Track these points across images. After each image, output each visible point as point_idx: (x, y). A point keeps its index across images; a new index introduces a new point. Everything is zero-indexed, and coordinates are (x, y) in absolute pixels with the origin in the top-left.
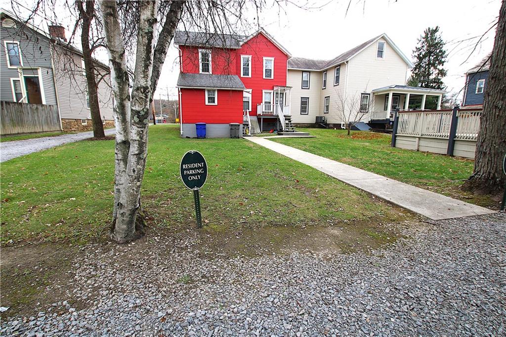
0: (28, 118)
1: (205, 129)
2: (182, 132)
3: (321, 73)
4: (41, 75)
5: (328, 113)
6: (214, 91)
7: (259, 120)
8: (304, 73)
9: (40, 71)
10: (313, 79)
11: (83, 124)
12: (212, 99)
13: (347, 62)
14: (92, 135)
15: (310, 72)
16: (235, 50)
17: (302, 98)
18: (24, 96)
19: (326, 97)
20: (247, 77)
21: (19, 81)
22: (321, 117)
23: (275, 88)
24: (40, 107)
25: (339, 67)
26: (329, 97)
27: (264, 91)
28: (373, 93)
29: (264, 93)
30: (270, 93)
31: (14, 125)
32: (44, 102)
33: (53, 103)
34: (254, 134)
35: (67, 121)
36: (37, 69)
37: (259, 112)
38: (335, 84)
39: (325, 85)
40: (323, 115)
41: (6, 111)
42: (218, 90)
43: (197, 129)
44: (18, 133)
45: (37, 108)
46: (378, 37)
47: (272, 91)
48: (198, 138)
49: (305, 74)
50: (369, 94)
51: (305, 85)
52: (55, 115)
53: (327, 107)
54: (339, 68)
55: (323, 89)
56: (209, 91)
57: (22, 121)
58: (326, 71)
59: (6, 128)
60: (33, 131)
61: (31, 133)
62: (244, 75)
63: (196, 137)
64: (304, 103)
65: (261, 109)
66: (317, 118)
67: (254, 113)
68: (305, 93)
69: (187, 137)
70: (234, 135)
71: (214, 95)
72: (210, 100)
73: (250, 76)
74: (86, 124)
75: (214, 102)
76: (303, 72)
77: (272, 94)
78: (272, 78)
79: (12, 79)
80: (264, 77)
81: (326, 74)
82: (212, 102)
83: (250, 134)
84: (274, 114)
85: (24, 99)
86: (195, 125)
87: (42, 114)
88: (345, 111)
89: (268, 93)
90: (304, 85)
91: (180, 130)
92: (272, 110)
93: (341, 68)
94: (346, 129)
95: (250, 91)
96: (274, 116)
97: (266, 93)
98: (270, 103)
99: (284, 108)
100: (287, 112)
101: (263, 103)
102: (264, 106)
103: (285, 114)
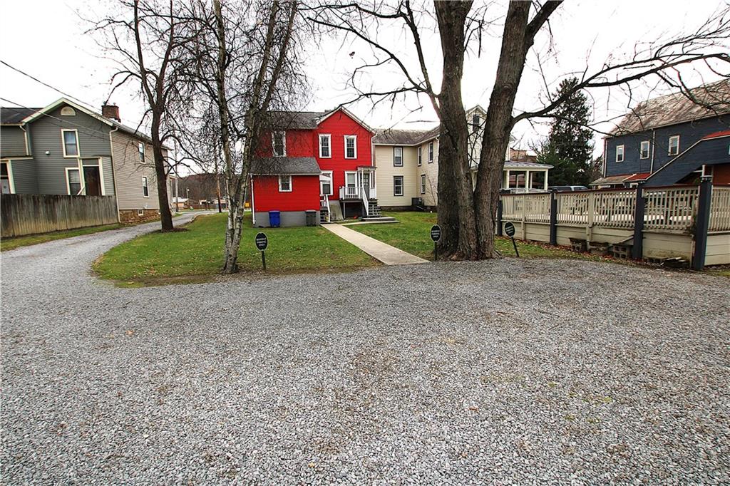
0: (90, 211)
1: (279, 217)
2: (254, 221)
3: (416, 147)
4: (101, 164)
5: (425, 194)
6: (288, 177)
7: (342, 204)
9: (100, 161)
10: (407, 155)
11: (140, 215)
14: (160, 227)
15: (402, 147)
16: (311, 130)
17: (394, 176)
18: (82, 188)
19: (421, 176)
20: (328, 157)
21: (78, 170)
22: (418, 199)
23: (359, 169)
24: (100, 199)
26: (425, 175)
27: (346, 173)
29: (346, 175)
30: (354, 174)
31: (78, 219)
32: (103, 194)
33: (111, 193)
34: (335, 221)
35: (124, 212)
36: (97, 159)
37: (342, 196)
38: (429, 162)
39: (420, 162)
40: (420, 196)
41: (72, 205)
42: (292, 176)
43: (270, 217)
44: (82, 227)
45: (98, 200)
46: (472, 109)
47: (356, 173)
48: (271, 227)
49: (397, 150)
51: (398, 161)
52: (113, 206)
53: (424, 187)
54: (432, 144)
55: (418, 166)
56: (282, 177)
57: (85, 214)
58: (421, 145)
59: (73, 222)
60: (94, 224)
61: (92, 226)
62: (322, 156)
63: (269, 225)
64: (398, 182)
65: (344, 193)
66: (413, 199)
67: (335, 197)
68: (398, 171)
69: (260, 227)
70: (310, 222)
71: (288, 181)
72: (284, 187)
74: (142, 214)
75: (288, 189)
76: (394, 147)
77: (356, 175)
78: (355, 157)
79: (67, 169)
80: (346, 157)
81: (420, 149)
82: (286, 189)
83: (329, 221)
84: (359, 197)
85: (83, 192)
86: (267, 213)
87: (102, 206)
89: (351, 174)
91: (252, 219)
92: (357, 194)
93: (434, 144)
95: (331, 172)
96: (358, 199)
97: (348, 174)
98: (354, 185)
99: (371, 191)
100: (373, 195)
101: (347, 186)
102: (347, 190)
103: (371, 197)
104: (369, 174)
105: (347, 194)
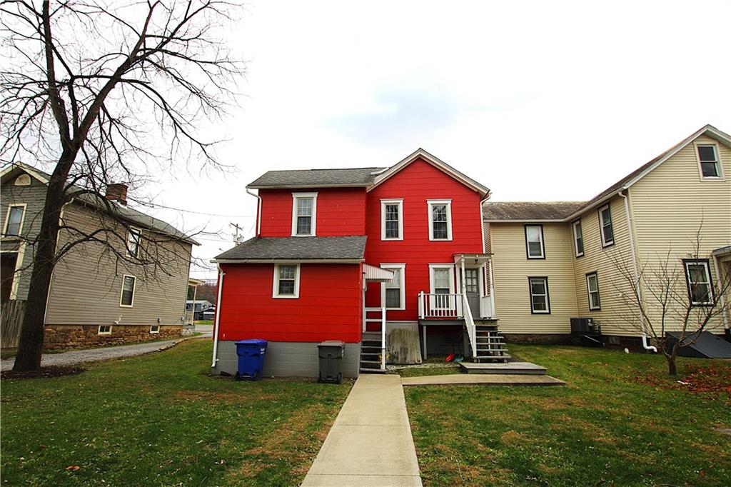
2: (214, 360)
3: (567, 224)
5: (599, 310)
6: (294, 267)
8: (527, 227)
10: (552, 240)
12: (286, 286)
13: (625, 192)
15: (541, 225)
17: (529, 278)
19: (587, 275)
20: (397, 239)
22: (584, 321)
23: (457, 259)
25: (607, 207)
26: (595, 273)
27: (431, 267)
28: (718, 258)
29: (432, 272)
30: (447, 270)
37: (422, 312)
38: (605, 245)
39: (581, 249)
40: (588, 315)
42: (303, 265)
43: (238, 354)
47: (451, 266)
49: (531, 230)
50: (707, 261)
51: (535, 250)
53: (596, 296)
54: (609, 209)
55: (577, 257)
56: (282, 267)
58: (579, 219)
62: (387, 236)
64: (538, 289)
66: (573, 321)
67: (410, 313)
68: (537, 269)
69: (224, 374)
70: (326, 372)
71: (293, 276)
72: (285, 288)
73: (401, 237)
74: (110, 333)
75: (292, 292)
76: (526, 225)
77: (452, 271)
78: (450, 238)
80: (431, 238)
81: (579, 226)
82: (287, 292)
83: (384, 366)
84: (457, 316)
88: (645, 305)
89: (441, 270)
90: (533, 252)
92: (452, 308)
93: (612, 209)
94: (659, 351)
95: (403, 266)
96: (455, 319)
97: (436, 270)
98: (447, 290)
99: (482, 302)
100: (488, 310)
101: (432, 291)
102: (432, 299)
103: (483, 315)
104: (477, 270)
105: (432, 307)
